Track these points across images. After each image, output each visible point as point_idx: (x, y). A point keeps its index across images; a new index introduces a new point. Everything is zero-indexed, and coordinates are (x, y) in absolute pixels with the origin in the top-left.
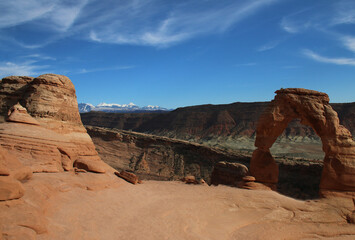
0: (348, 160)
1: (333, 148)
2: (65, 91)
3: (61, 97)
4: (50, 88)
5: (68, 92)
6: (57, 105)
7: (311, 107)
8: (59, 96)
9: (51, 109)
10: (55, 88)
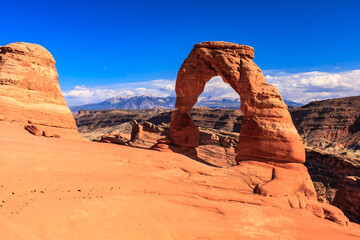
0: (267, 122)
1: (250, 108)
2: (33, 59)
3: (28, 65)
4: (16, 56)
5: (38, 61)
6: (22, 74)
7: (223, 62)
8: (26, 65)
9: (13, 77)
10: (20, 57)
